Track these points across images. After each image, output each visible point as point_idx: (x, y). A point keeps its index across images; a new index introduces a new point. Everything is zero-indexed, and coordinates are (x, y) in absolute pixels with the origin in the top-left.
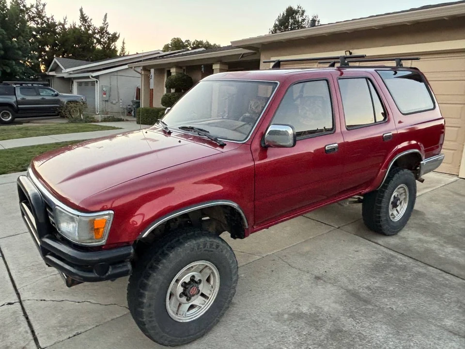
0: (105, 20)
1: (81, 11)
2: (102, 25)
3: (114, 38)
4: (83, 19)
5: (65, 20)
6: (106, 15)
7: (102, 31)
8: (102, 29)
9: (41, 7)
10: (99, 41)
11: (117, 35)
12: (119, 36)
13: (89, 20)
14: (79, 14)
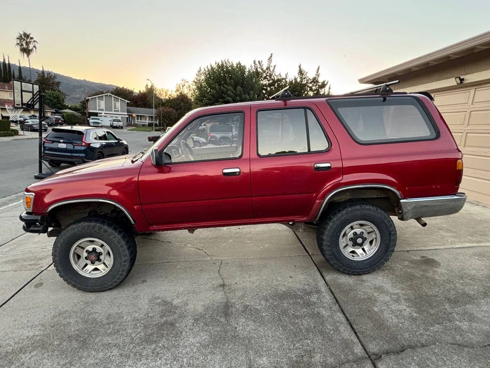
0: (317, 72)
1: (300, 67)
2: (315, 76)
3: (323, 85)
4: (301, 72)
5: (286, 76)
6: (319, 68)
7: (315, 81)
8: (315, 78)
9: (272, 69)
10: (311, 89)
11: (325, 83)
12: (327, 83)
13: (305, 73)
14: (298, 69)
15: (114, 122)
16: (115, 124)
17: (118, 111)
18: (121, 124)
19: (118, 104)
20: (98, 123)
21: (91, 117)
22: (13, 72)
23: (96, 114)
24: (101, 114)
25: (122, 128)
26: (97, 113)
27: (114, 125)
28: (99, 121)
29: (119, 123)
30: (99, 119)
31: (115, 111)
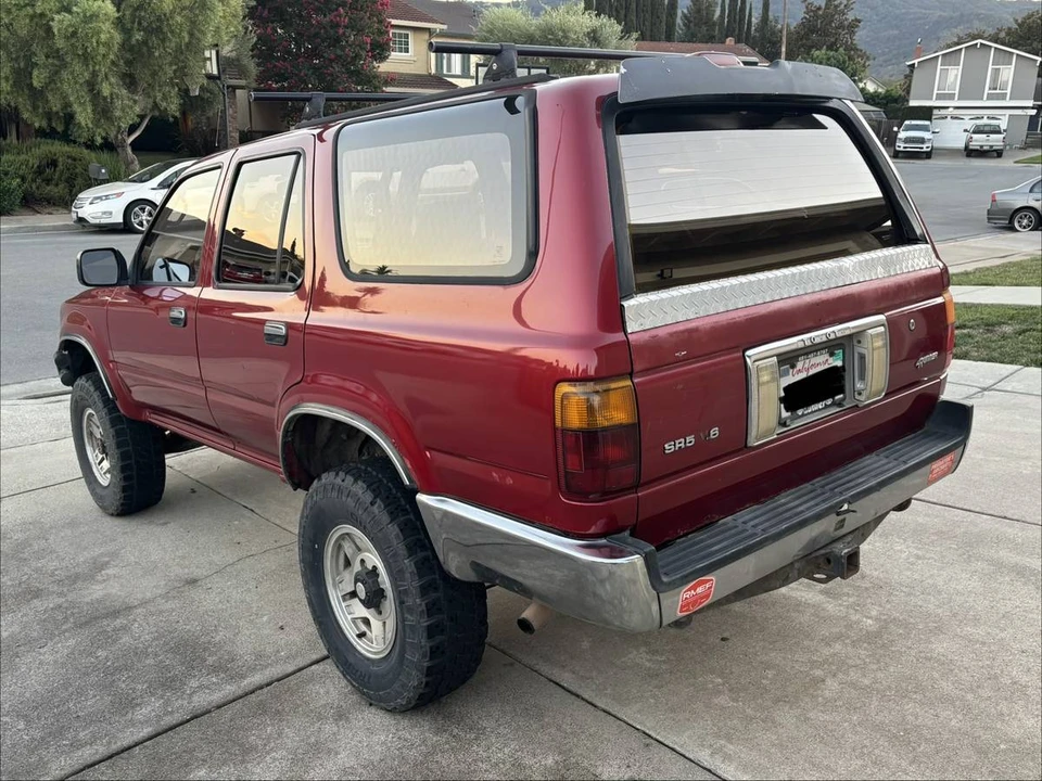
15: (975, 136)
16: (980, 140)
17: (1003, 97)
18: (996, 140)
19: (1008, 73)
20: (922, 141)
21: (907, 122)
22: (751, 9)
23: (926, 113)
24: (943, 112)
25: (999, 154)
26: (931, 109)
27: (974, 145)
28: (926, 135)
29: (993, 136)
30: (925, 128)
31: (990, 97)
